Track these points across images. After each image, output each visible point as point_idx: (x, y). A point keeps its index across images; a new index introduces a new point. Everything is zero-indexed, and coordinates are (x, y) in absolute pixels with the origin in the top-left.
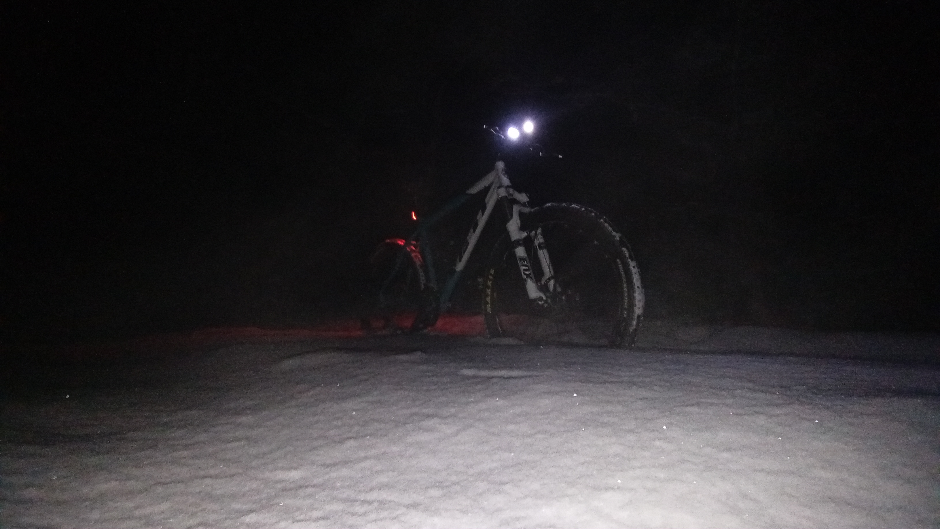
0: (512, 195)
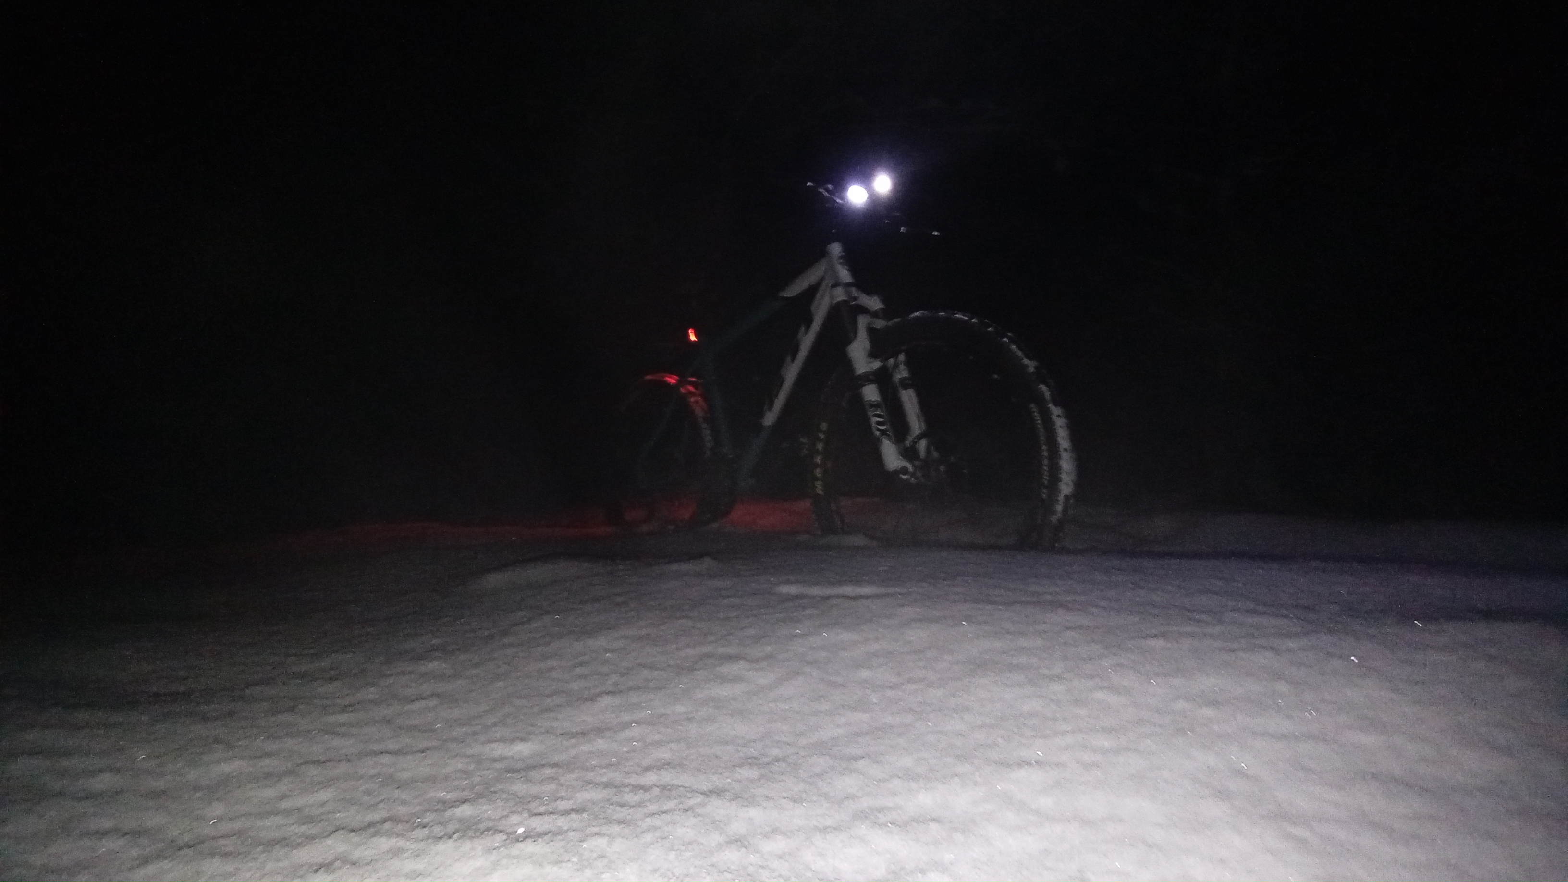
0: (855, 299)
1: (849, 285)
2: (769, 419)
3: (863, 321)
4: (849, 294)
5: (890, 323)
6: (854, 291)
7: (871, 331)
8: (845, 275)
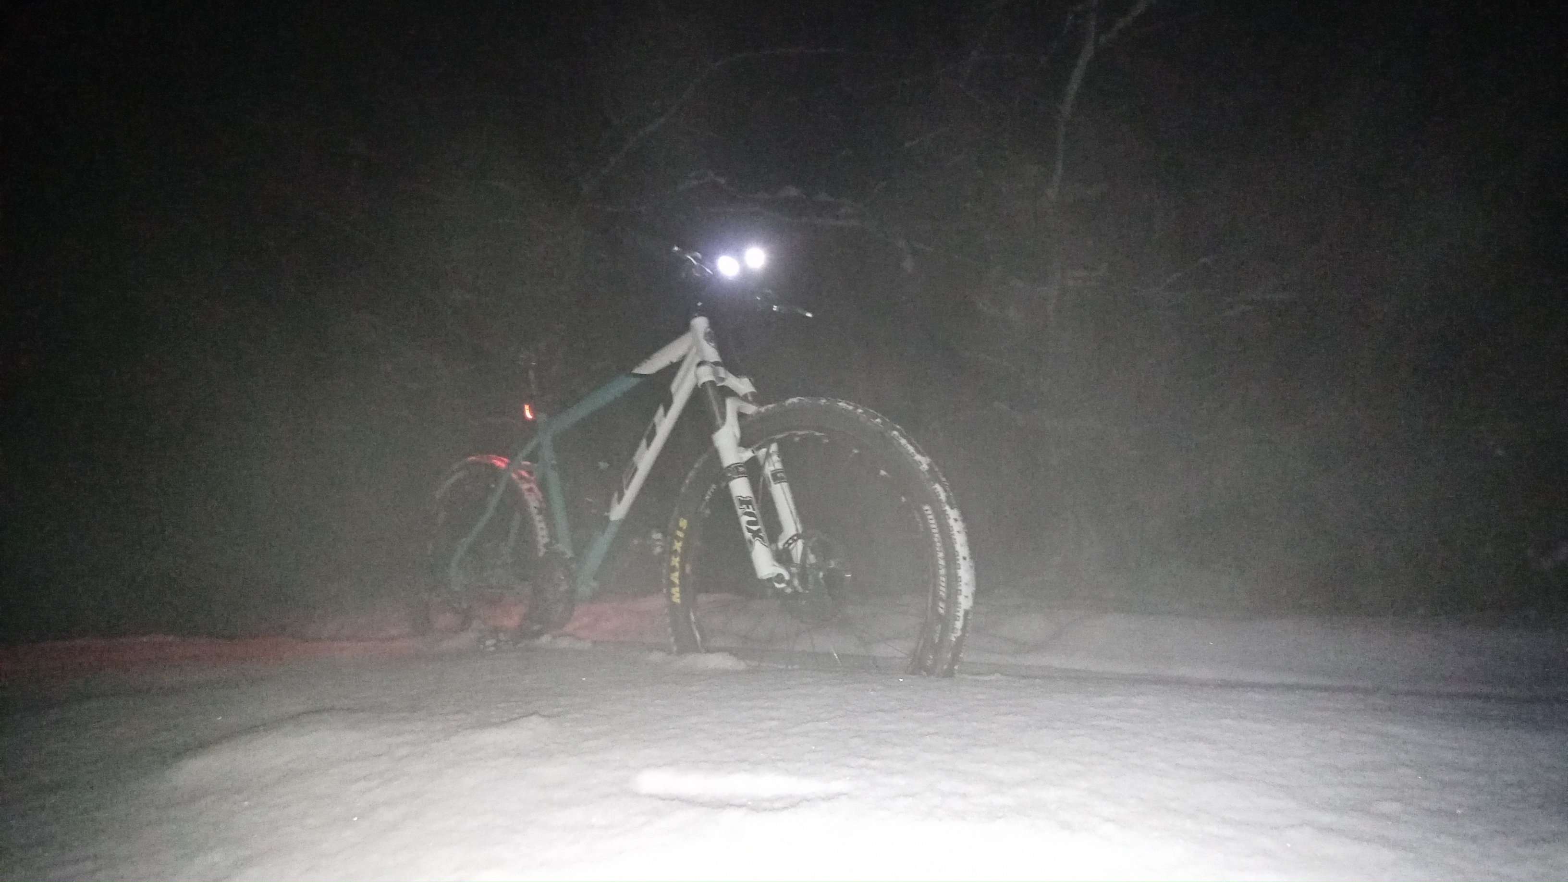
0: (723, 379)
1: (716, 364)
2: (618, 511)
3: (731, 406)
4: (715, 373)
5: (763, 409)
6: (722, 372)
7: (741, 416)
8: (711, 353)
